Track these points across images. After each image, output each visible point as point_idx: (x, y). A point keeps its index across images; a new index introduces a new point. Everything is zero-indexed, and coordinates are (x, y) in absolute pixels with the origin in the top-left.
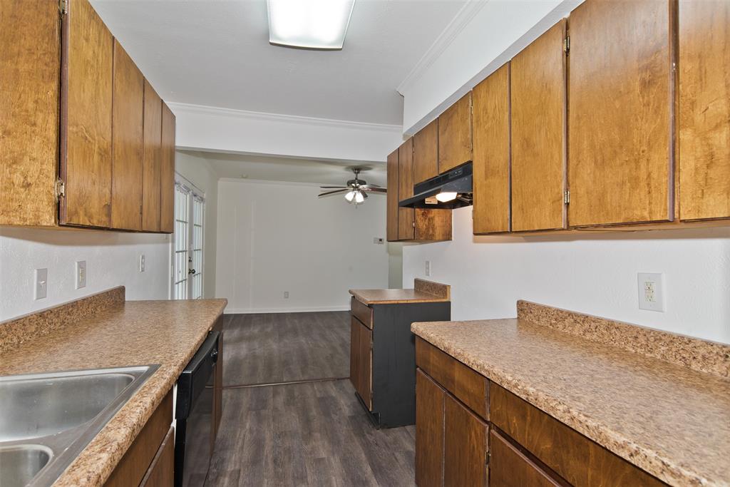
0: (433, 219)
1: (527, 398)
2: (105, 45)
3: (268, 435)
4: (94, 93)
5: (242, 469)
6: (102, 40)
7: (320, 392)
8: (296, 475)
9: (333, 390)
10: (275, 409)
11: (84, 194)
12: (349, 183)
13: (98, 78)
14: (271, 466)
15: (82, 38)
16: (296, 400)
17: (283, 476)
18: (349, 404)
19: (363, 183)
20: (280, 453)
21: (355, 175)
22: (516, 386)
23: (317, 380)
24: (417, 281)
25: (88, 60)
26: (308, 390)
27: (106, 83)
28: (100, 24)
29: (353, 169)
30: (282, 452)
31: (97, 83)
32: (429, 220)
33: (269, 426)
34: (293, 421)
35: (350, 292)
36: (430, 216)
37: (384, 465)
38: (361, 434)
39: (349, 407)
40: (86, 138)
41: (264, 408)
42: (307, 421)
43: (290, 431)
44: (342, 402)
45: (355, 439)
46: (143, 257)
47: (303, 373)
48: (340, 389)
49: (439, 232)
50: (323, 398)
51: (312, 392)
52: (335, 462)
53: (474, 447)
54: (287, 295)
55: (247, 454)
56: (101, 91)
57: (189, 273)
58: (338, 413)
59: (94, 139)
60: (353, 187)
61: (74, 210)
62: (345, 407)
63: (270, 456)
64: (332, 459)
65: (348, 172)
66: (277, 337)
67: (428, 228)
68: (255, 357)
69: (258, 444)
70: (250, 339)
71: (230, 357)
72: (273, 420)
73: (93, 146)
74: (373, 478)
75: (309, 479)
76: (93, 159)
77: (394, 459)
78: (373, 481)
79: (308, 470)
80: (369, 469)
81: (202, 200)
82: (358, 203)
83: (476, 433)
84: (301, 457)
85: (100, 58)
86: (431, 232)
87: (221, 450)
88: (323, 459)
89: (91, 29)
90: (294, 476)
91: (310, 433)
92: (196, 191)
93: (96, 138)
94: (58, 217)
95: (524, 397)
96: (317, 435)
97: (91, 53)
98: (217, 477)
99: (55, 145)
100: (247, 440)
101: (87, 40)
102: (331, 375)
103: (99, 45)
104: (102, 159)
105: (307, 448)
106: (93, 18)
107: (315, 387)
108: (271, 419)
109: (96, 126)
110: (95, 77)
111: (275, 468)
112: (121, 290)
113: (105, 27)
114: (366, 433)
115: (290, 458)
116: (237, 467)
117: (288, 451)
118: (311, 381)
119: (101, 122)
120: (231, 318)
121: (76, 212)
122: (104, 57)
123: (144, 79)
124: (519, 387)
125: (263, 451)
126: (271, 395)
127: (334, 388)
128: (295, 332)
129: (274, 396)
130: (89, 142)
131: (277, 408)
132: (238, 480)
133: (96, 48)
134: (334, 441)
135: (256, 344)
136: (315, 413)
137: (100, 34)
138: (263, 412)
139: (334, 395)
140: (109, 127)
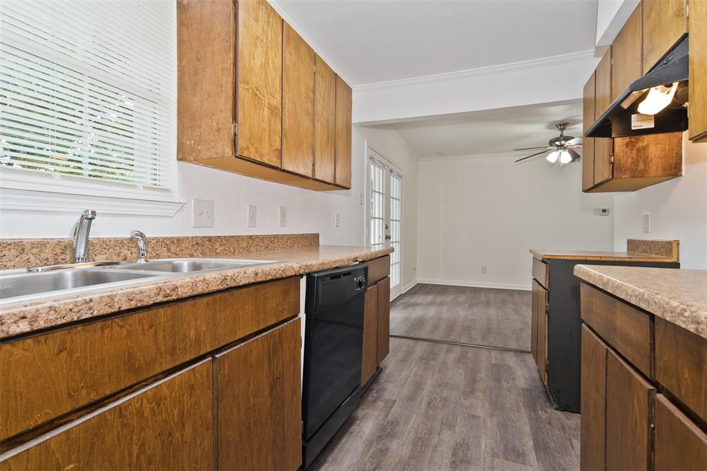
0: (645, 148)
1: (697, 330)
2: (274, 24)
3: (429, 383)
4: (263, 62)
5: (398, 400)
6: (271, 20)
7: (496, 359)
8: (445, 421)
9: (511, 360)
10: (444, 363)
11: (255, 136)
12: (552, 142)
13: (267, 50)
14: (424, 406)
15: (251, 19)
16: (468, 360)
17: (432, 418)
18: (527, 376)
19: (567, 139)
20: (436, 399)
21: (560, 132)
22: (681, 314)
23: (496, 348)
24: (630, 242)
25: (257, 36)
26: (484, 355)
27: (275, 55)
28: (269, 8)
29: (556, 126)
30: (439, 399)
31: (266, 54)
32: (638, 150)
33: (433, 374)
34: (458, 377)
35: (531, 252)
36: (640, 145)
37: (553, 446)
38: (532, 407)
39: (526, 379)
40: (256, 94)
41: (434, 359)
42: (473, 381)
43: (452, 385)
44: (520, 373)
45: (523, 410)
46: (338, 216)
47: (483, 339)
48: (521, 361)
49: (655, 167)
50: (497, 365)
51: (487, 358)
52: (491, 424)
53: (636, 419)
54: (484, 270)
55: (405, 391)
56: (270, 60)
57: (386, 238)
58: (510, 382)
59: (264, 97)
60: (557, 146)
61: (246, 146)
62: (521, 378)
63: (426, 399)
64: (488, 420)
65: (551, 131)
66: (467, 306)
67: (636, 162)
68: (440, 319)
69: (419, 386)
70: (440, 304)
71: (417, 315)
72: (439, 371)
73: (263, 101)
74: (533, 453)
75: (457, 429)
76: (263, 111)
77: (568, 444)
78: (532, 456)
79: (459, 420)
80: (531, 443)
81: (400, 176)
82: (563, 164)
83: (639, 400)
84: (455, 408)
85: (269, 35)
86: (641, 166)
87: (385, 381)
88: (478, 417)
89: (260, 12)
90: (442, 422)
91: (472, 391)
92: (391, 166)
93: (266, 96)
94: (235, 150)
95: (691, 328)
96: (480, 395)
97: (260, 30)
98: (376, 400)
99: (232, 98)
100: (409, 379)
101: (257, 20)
102: (514, 346)
103: (268, 25)
104: (272, 114)
105: (466, 403)
106: (263, 4)
107: (492, 354)
108: (437, 370)
109: (266, 88)
110: (264, 49)
111: (427, 409)
112: (316, 236)
113: (274, 11)
114: (538, 409)
115: (444, 406)
116: (394, 398)
117: (445, 400)
118: (491, 348)
119: (271, 84)
120: (429, 288)
121: (248, 148)
122: (273, 35)
123: (315, 54)
124: (686, 314)
125: (421, 392)
126: (445, 351)
127: (514, 359)
128: (488, 304)
129: (447, 352)
130: (259, 97)
131: (445, 363)
132: (391, 408)
133: (265, 27)
134: (497, 406)
135: (444, 309)
136: (484, 376)
137: (269, 16)
138: (432, 363)
139: (511, 364)
140: (278, 88)
